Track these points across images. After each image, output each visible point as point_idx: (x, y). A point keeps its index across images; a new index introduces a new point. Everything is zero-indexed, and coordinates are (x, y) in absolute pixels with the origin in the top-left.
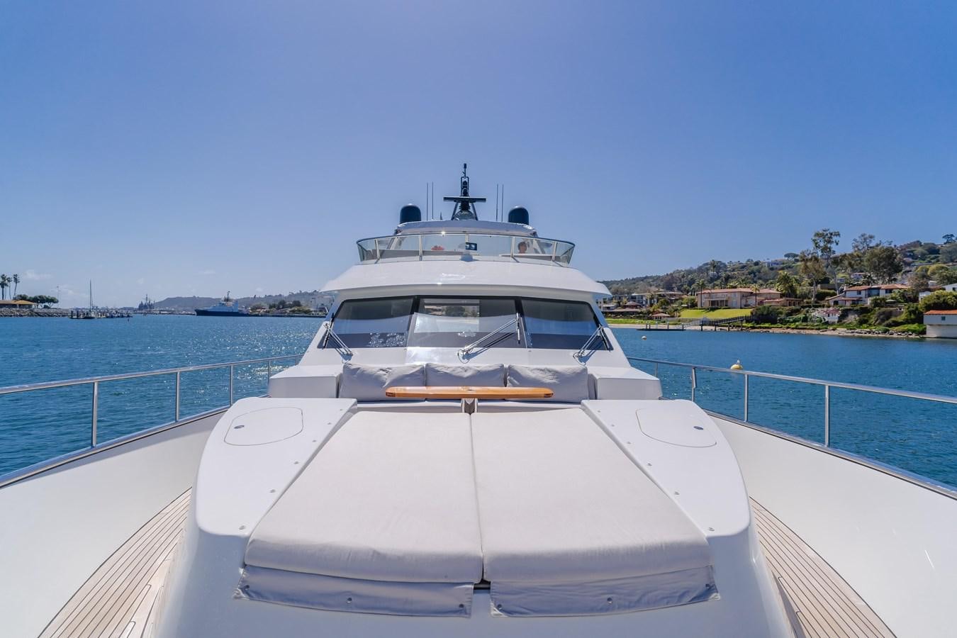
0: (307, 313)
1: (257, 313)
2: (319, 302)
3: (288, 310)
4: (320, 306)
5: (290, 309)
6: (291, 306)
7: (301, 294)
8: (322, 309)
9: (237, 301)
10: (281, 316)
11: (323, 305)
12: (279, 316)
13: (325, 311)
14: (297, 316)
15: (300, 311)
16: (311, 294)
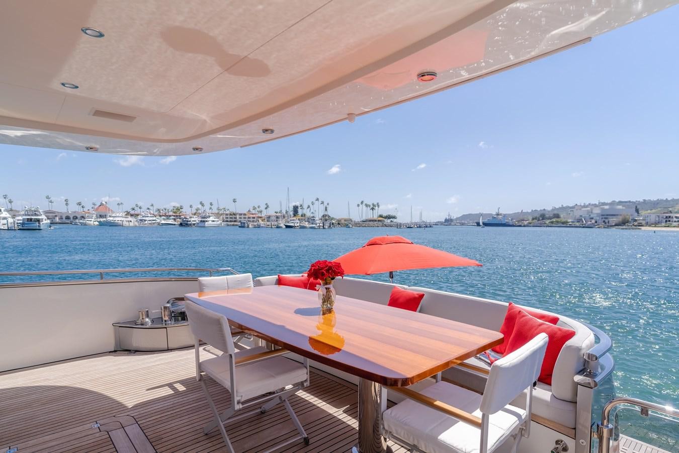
0: (565, 224)
1: (521, 224)
2: (577, 214)
3: (547, 222)
4: (578, 217)
5: (549, 221)
6: (550, 218)
7: (563, 208)
8: (579, 220)
9: (505, 216)
10: (541, 226)
11: (581, 216)
12: (539, 226)
13: (583, 222)
14: (556, 226)
15: (558, 222)
16: (573, 207)
